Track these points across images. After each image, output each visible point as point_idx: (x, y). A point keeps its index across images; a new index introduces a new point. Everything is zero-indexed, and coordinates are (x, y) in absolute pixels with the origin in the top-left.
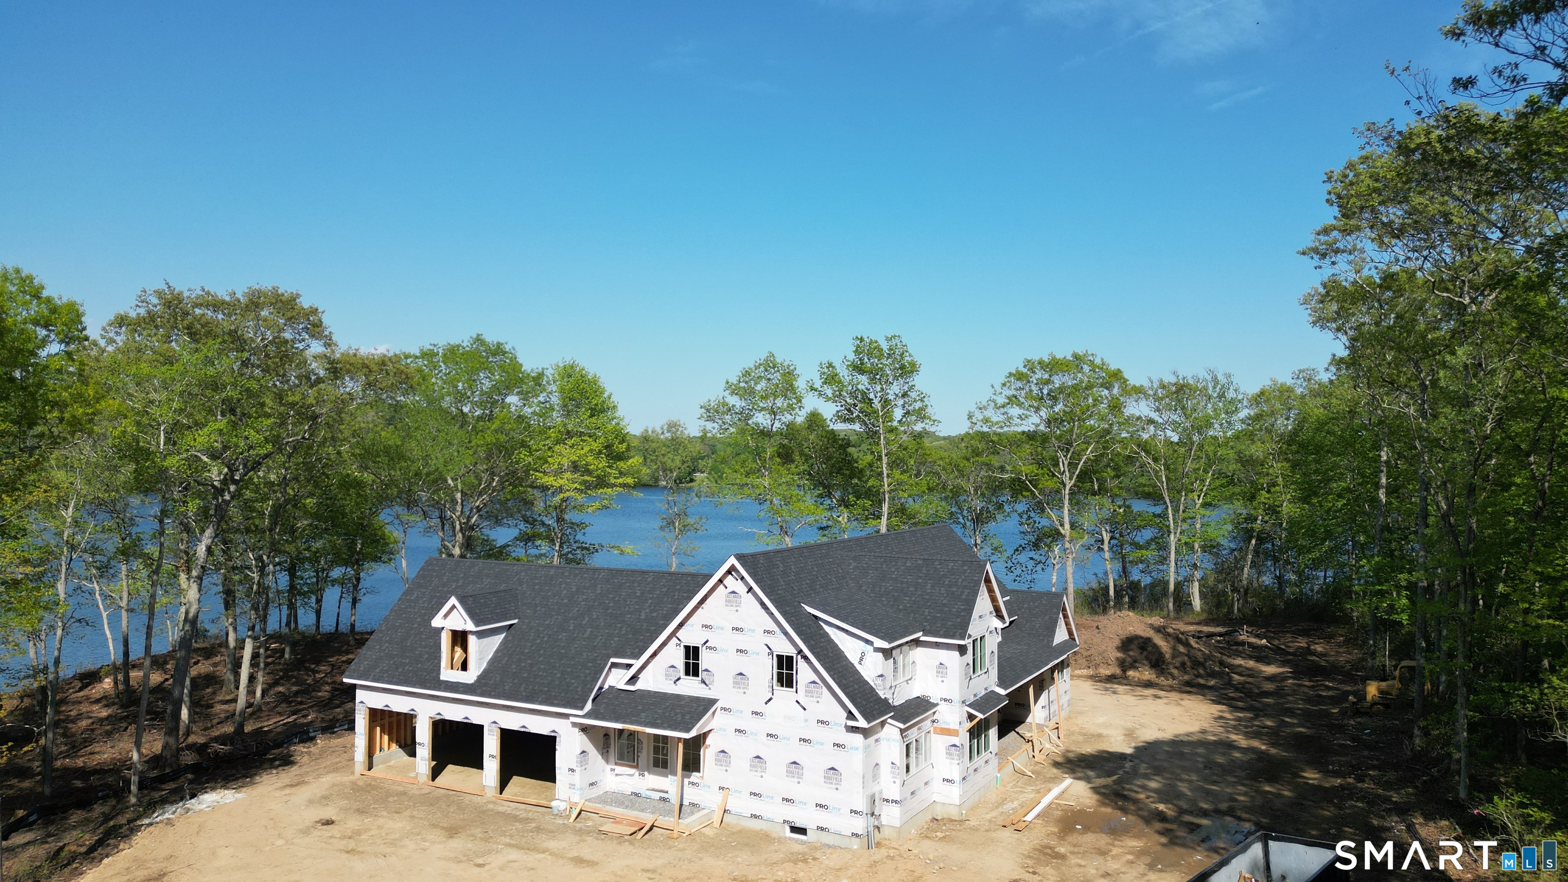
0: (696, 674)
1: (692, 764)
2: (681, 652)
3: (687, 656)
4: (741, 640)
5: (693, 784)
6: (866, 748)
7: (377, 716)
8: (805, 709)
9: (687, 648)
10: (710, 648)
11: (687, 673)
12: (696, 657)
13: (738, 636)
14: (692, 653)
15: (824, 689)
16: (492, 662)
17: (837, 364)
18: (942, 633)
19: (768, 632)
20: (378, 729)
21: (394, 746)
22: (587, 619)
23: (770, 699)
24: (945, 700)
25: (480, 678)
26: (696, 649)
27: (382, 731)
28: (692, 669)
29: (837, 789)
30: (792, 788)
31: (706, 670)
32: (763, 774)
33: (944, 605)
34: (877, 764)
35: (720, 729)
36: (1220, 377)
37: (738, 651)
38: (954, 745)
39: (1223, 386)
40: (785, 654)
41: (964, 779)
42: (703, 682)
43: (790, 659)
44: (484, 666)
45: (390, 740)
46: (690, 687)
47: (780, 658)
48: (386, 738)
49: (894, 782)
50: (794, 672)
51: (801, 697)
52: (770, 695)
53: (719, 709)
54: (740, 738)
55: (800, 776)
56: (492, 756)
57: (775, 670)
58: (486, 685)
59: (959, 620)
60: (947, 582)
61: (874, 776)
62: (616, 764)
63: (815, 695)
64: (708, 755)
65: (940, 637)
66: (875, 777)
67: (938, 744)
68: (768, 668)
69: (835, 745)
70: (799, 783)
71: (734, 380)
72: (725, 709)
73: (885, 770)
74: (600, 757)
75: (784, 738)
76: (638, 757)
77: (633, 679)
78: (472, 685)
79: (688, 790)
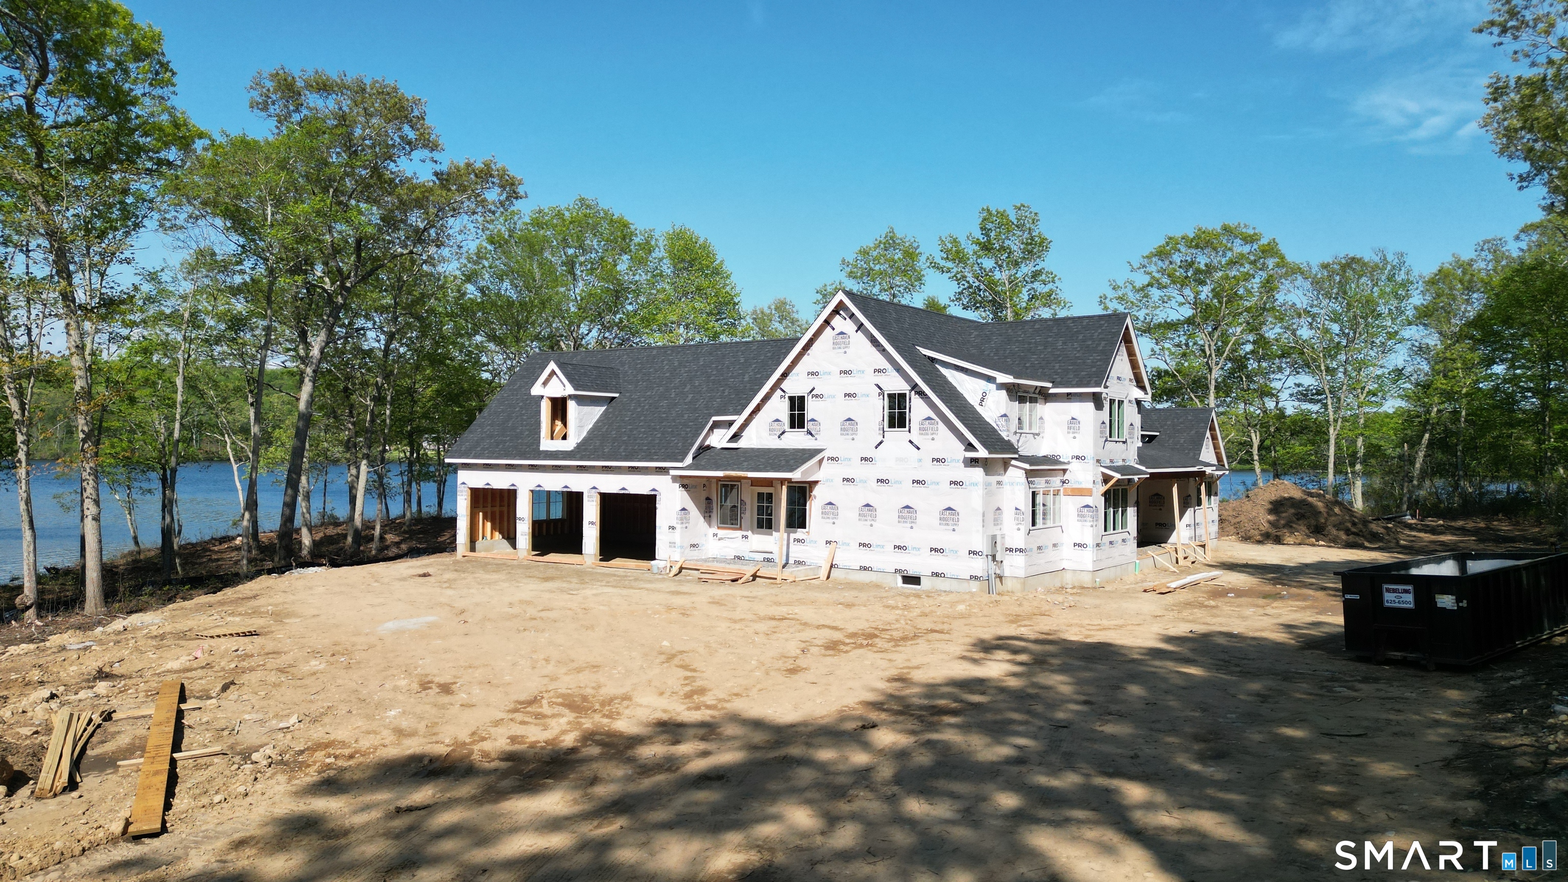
0: (801, 426)
1: (797, 520)
2: (786, 404)
3: (792, 408)
4: (849, 384)
5: (799, 541)
6: (987, 485)
7: (480, 497)
8: (918, 448)
9: (792, 399)
10: (817, 396)
11: (792, 426)
12: (802, 407)
13: (847, 379)
14: (797, 404)
15: (941, 426)
16: (591, 432)
17: (962, 240)
18: (1074, 383)
19: (879, 371)
20: (481, 514)
21: (497, 535)
22: (689, 387)
23: (881, 443)
24: (1078, 458)
25: (579, 446)
26: (802, 399)
27: (485, 518)
28: (798, 420)
29: (954, 530)
30: (905, 535)
31: (813, 420)
32: (872, 522)
33: (1078, 358)
34: (999, 509)
35: (827, 480)
36: (1390, 258)
37: (846, 395)
38: (1087, 506)
39: (1394, 267)
40: (897, 392)
41: (1098, 545)
42: (810, 433)
43: (902, 396)
44: (584, 434)
45: (493, 529)
46: (796, 440)
47: (891, 396)
48: (489, 525)
49: (1019, 529)
50: (907, 410)
51: (915, 436)
52: (881, 438)
53: (826, 459)
54: (849, 487)
55: (914, 520)
56: (592, 523)
57: (887, 411)
58: (585, 450)
59: (1094, 369)
60: (1081, 337)
61: (995, 520)
62: (718, 528)
63: (930, 432)
64: (814, 508)
65: (1073, 387)
66: (997, 522)
67: (1068, 506)
68: (878, 409)
69: (951, 483)
70: (912, 528)
71: (850, 258)
72: (832, 459)
73: (1008, 516)
74: (702, 518)
75: (895, 482)
76: (741, 518)
77: (735, 437)
78: (572, 451)
79: (794, 548)
